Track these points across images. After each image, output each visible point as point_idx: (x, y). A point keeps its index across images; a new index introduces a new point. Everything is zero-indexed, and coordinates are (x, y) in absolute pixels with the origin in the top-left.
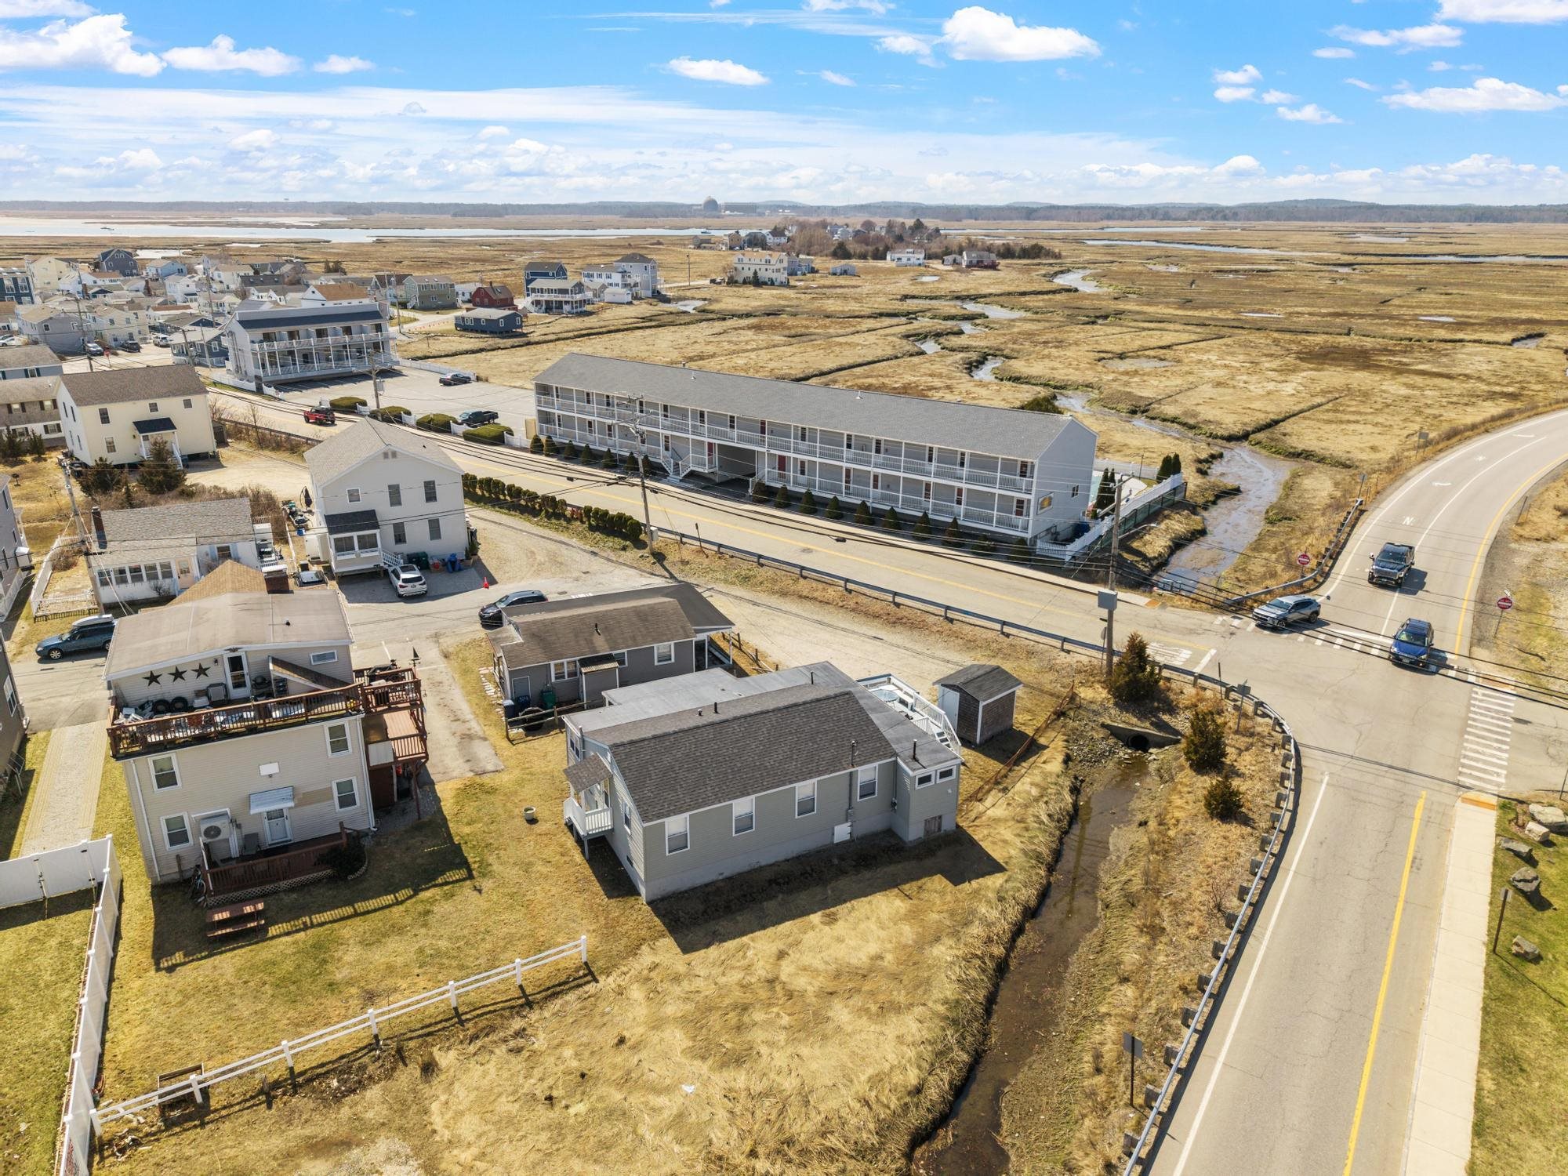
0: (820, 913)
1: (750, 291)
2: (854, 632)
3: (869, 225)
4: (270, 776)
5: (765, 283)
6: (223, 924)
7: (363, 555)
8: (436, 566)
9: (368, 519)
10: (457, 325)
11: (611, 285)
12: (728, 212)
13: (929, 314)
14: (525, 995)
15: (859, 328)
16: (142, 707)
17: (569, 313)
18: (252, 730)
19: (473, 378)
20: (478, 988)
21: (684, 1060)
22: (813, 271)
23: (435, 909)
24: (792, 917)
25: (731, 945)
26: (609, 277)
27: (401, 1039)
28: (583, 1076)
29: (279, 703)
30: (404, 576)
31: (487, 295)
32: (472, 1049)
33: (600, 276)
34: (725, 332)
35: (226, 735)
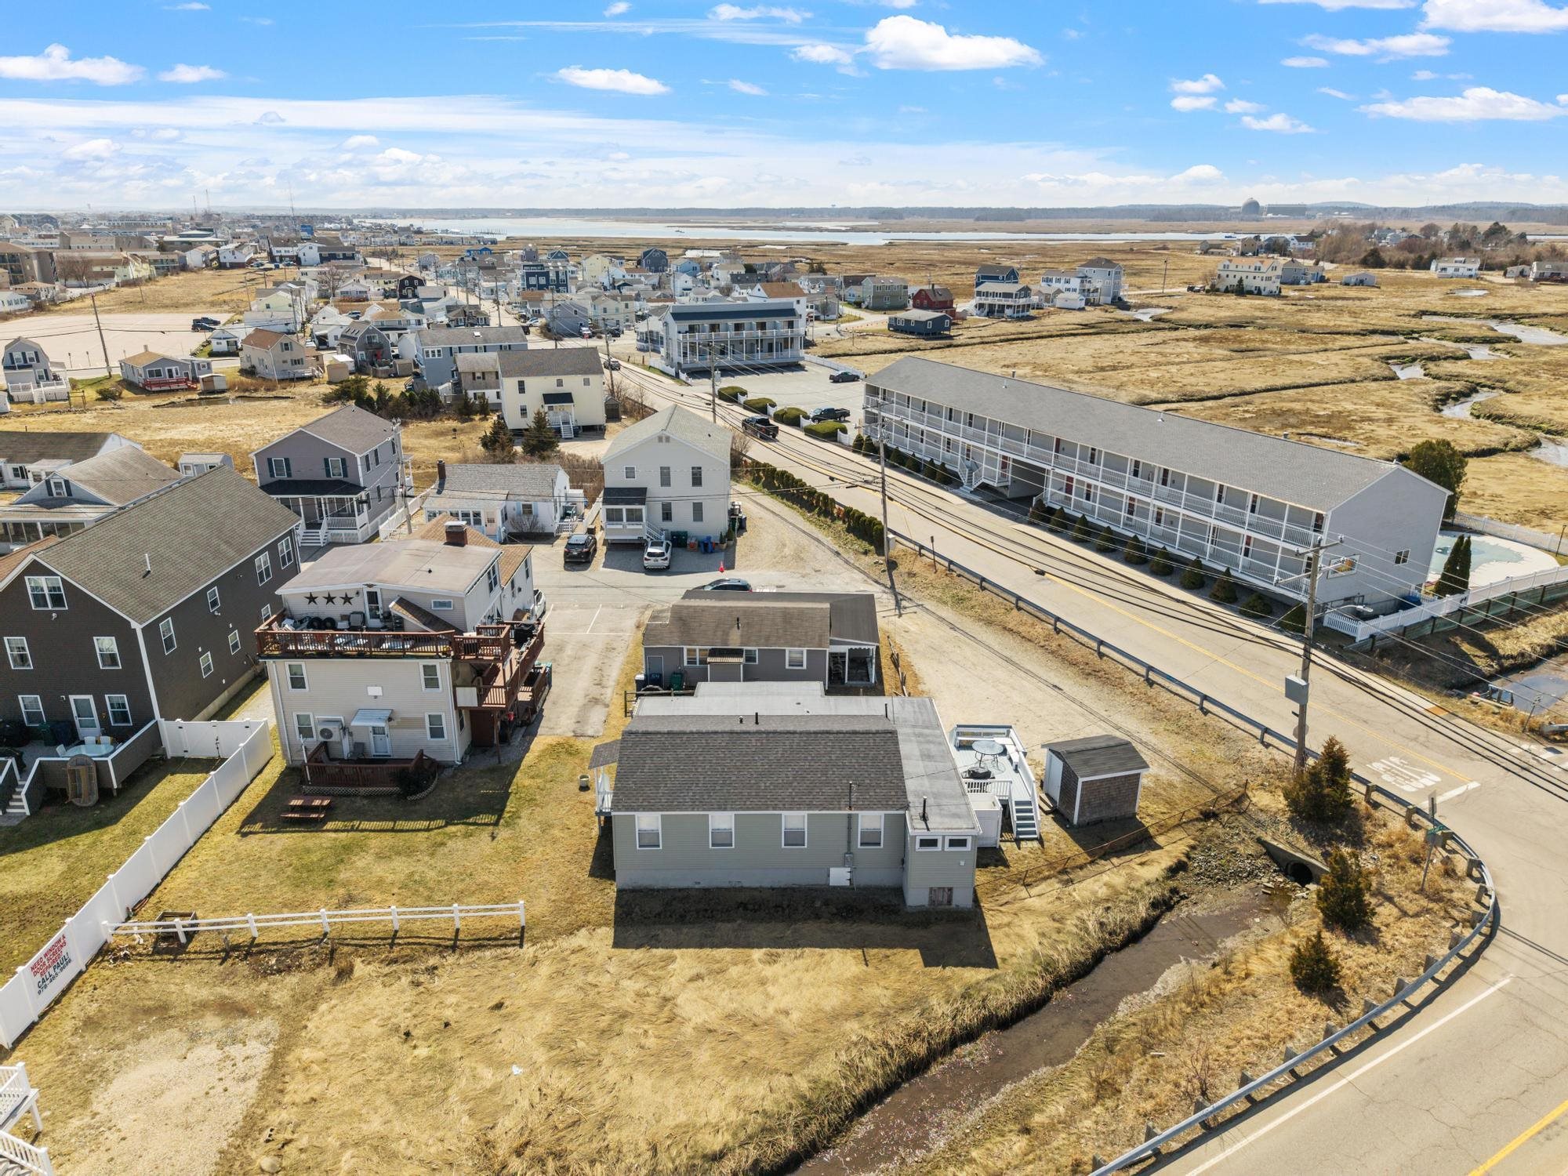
0: (764, 950)
1: (1231, 300)
2: (1035, 676)
3: (1430, 230)
4: (376, 697)
5: (1250, 293)
6: (294, 809)
7: (629, 527)
8: (692, 546)
9: (639, 495)
10: (890, 326)
11: (1068, 290)
12: (1270, 215)
13: (1436, 334)
14: (456, 939)
15: (1330, 346)
16: (301, 622)
17: (1011, 317)
18: (361, 655)
19: (862, 376)
20: (427, 920)
21: (534, 1045)
22: (1322, 280)
23: (450, 843)
24: (735, 946)
25: (659, 952)
26: (1068, 282)
27: (343, 942)
28: (447, 1025)
29: (394, 636)
30: (650, 550)
31: (927, 297)
32: (387, 970)
33: (1058, 281)
34: (1164, 342)
35: (342, 655)
